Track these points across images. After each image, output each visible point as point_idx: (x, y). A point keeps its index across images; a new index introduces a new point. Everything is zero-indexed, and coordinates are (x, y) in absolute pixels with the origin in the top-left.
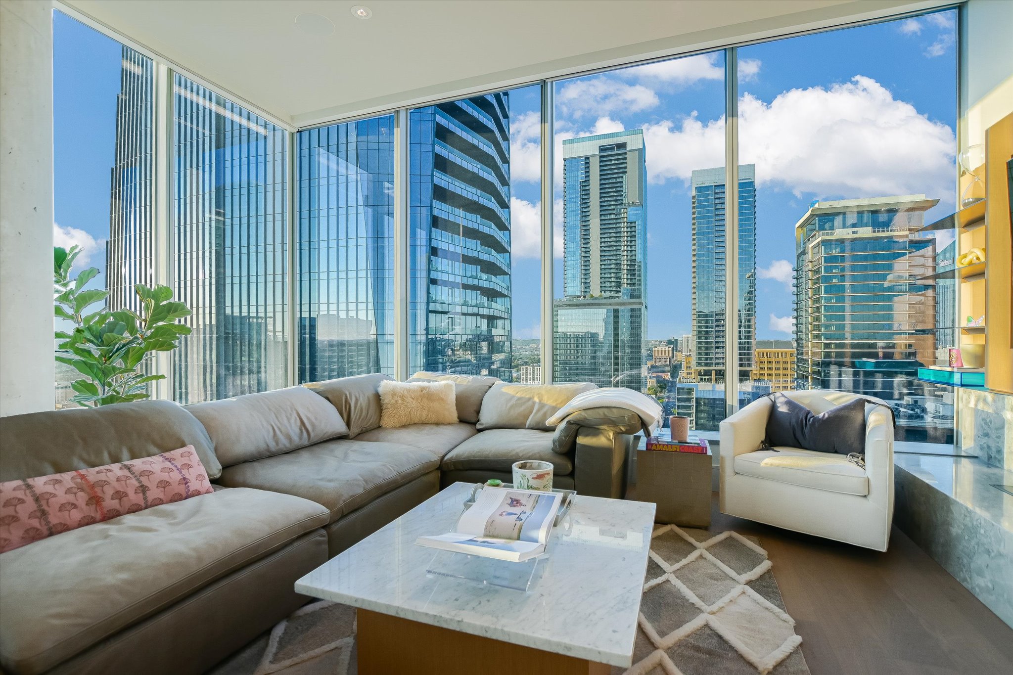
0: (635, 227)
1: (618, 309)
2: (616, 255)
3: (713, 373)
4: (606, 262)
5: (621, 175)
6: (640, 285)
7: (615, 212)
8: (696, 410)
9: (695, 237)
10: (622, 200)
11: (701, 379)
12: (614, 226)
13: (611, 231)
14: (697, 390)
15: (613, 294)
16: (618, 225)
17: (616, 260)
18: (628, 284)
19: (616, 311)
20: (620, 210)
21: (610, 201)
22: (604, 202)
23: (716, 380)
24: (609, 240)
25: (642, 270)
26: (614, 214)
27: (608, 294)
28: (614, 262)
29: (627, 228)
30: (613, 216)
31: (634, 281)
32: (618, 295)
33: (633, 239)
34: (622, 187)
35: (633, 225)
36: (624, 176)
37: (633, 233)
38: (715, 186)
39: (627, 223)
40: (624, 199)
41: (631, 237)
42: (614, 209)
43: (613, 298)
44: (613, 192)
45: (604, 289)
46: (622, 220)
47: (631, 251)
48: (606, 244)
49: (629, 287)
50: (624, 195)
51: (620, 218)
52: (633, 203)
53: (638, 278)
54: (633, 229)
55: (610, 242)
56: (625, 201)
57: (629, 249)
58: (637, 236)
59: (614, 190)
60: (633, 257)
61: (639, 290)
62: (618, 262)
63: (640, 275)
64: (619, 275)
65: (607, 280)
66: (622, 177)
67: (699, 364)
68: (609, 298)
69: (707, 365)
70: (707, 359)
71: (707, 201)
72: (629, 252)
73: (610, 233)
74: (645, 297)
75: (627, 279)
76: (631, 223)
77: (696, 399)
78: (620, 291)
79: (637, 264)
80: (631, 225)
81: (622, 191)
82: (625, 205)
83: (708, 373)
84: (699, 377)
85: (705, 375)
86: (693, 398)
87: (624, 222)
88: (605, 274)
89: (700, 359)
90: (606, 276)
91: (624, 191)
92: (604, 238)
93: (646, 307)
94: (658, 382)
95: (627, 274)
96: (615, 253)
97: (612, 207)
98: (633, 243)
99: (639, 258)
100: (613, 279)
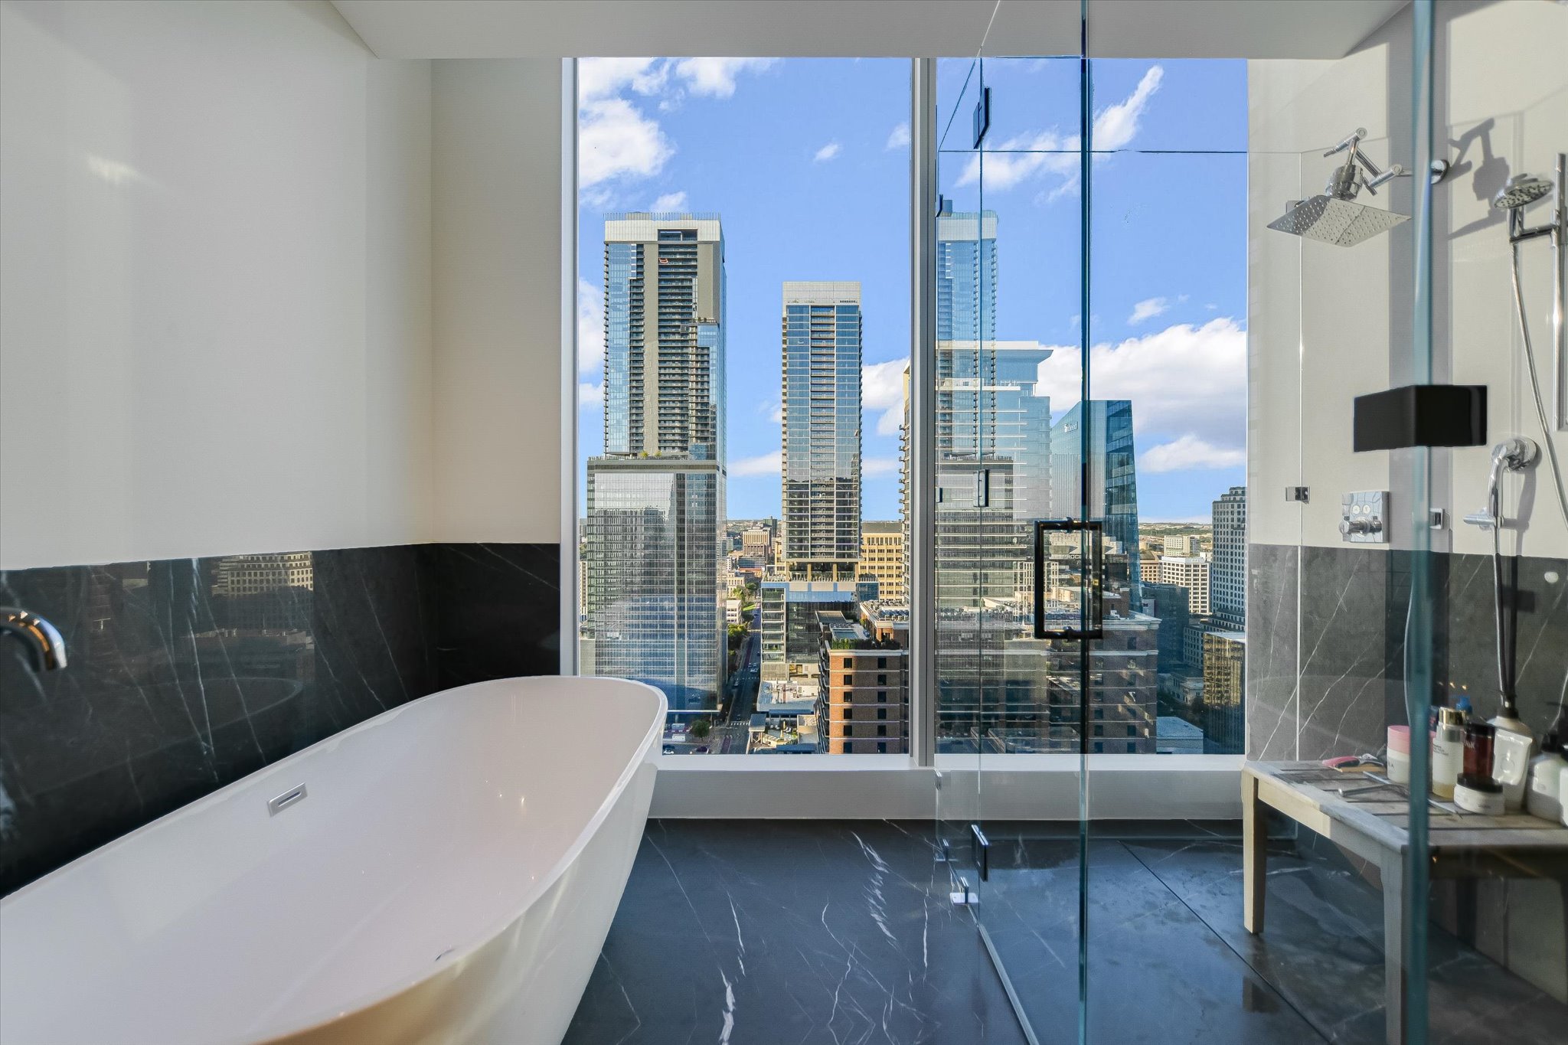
0: (708, 355)
1: (684, 475)
2: (682, 395)
3: (809, 567)
4: (667, 404)
5: (690, 277)
6: (714, 440)
7: (680, 330)
8: (787, 620)
9: (785, 376)
10: (691, 314)
11: (794, 576)
12: (679, 351)
13: (674, 358)
14: (788, 591)
15: (677, 452)
16: (685, 351)
17: (681, 402)
18: (697, 438)
19: (680, 478)
20: (688, 329)
21: (674, 314)
22: (665, 314)
23: (813, 576)
24: (672, 371)
25: (718, 419)
26: (679, 333)
27: (669, 452)
28: (679, 405)
29: (697, 355)
30: (677, 337)
31: (706, 434)
32: (684, 453)
33: (705, 372)
34: (691, 294)
35: (706, 352)
36: (694, 279)
37: (706, 365)
38: (812, 307)
39: (697, 348)
40: (694, 313)
41: (702, 369)
42: (679, 326)
43: (677, 458)
44: (679, 300)
45: (665, 445)
46: (690, 344)
47: (702, 390)
48: (667, 378)
49: (699, 443)
50: (694, 306)
51: (687, 341)
52: (705, 319)
53: (711, 430)
54: (706, 358)
55: (674, 375)
56: (695, 315)
57: (699, 386)
58: (711, 368)
59: (680, 298)
60: (706, 400)
61: (713, 447)
62: (684, 405)
63: (714, 426)
64: (686, 425)
65: (669, 431)
66: (691, 280)
67: (791, 555)
68: (671, 458)
69: (800, 555)
70: (800, 548)
71: (801, 326)
72: (699, 391)
73: (674, 361)
74: (724, 458)
75: (697, 431)
76: (703, 348)
77: (787, 603)
78: (686, 449)
79: (710, 409)
80: (703, 353)
81: (691, 301)
82: (694, 322)
83: (802, 567)
84: (791, 573)
85: (798, 570)
86: (783, 603)
87: (692, 347)
88: (665, 421)
89: (791, 547)
90: (667, 424)
91: (694, 301)
92: (665, 368)
93: (724, 473)
94: (747, 581)
95: (697, 424)
96: (680, 392)
97: (677, 323)
98: (706, 379)
99: (713, 400)
100: (677, 431)
